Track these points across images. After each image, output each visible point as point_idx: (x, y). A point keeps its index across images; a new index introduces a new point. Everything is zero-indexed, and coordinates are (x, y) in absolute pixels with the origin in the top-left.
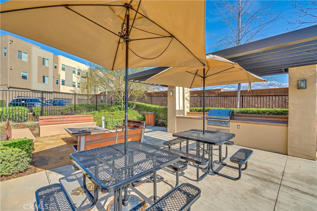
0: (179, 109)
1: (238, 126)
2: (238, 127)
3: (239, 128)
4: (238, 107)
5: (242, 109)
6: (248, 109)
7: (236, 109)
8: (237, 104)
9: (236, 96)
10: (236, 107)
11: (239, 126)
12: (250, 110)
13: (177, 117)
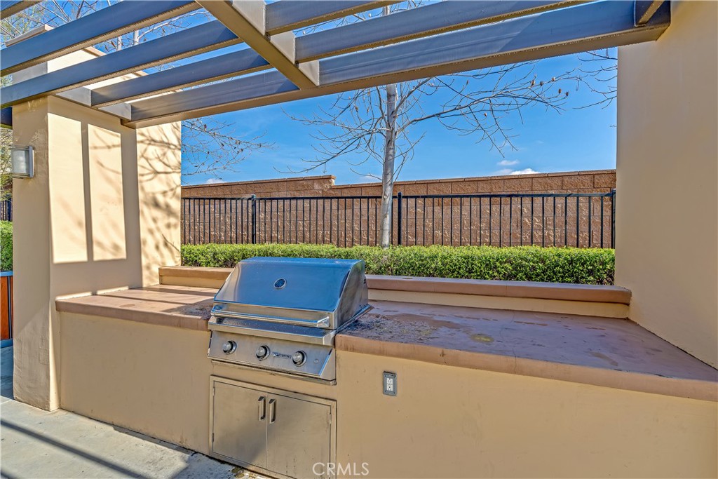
0: (83, 257)
1: (390, 381)
2: (390, 388)
3: (394, 393)
4: (386, 240)
5: (403, 251)
6: (427, 251)
7: (376, 251)
8: (382, 230)
9: (376, 197)
10: (377, 242)
11: (393, 375)
12: (433, 258)
13: (60, 307)
